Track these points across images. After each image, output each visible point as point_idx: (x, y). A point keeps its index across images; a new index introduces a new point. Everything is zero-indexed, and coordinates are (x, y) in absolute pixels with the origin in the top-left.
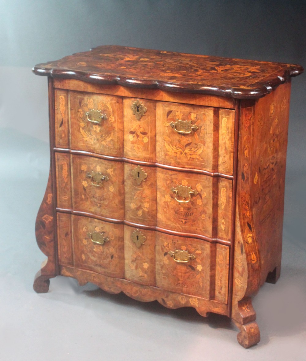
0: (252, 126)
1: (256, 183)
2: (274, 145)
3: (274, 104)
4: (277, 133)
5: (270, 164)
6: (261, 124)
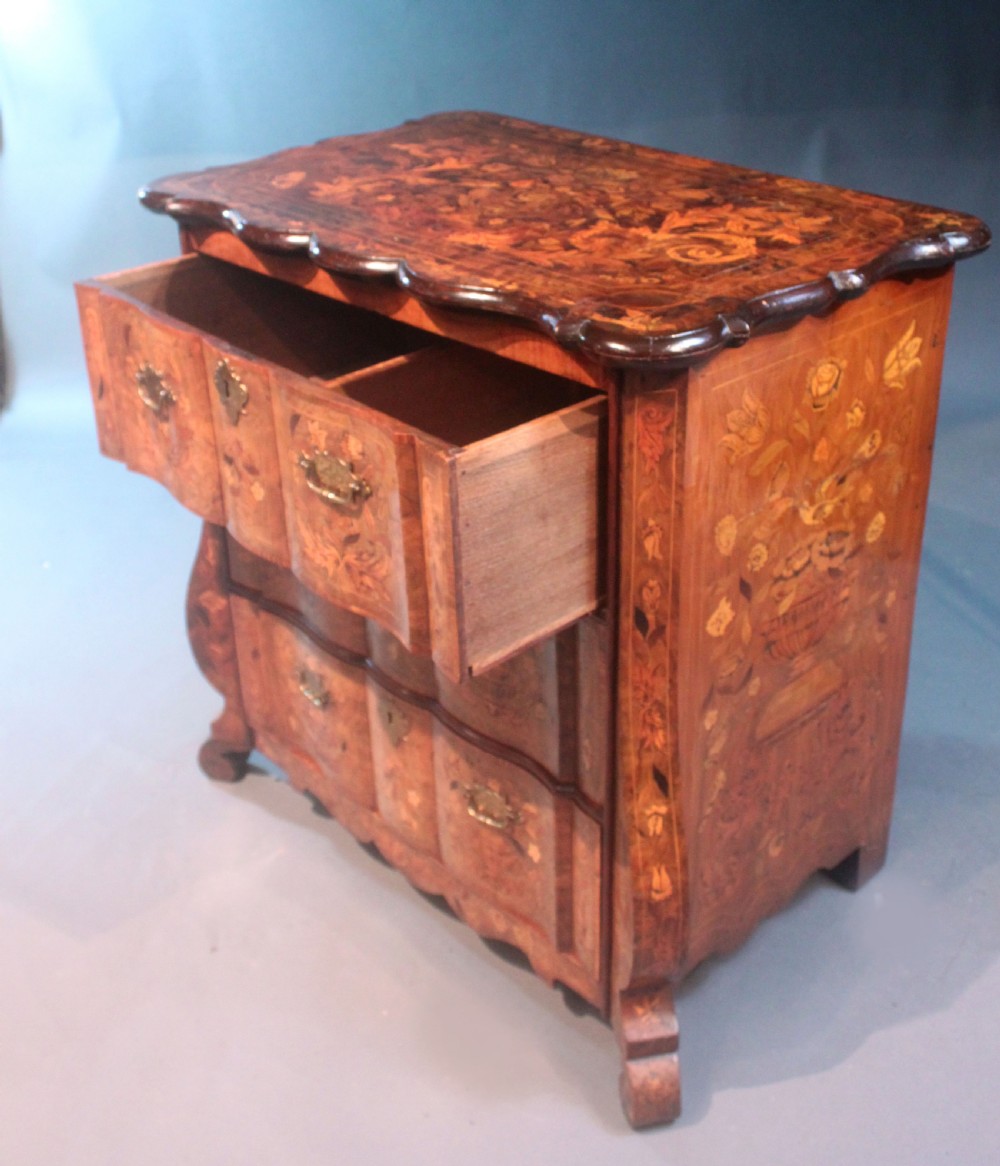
0: (674, 456)
1: (722, 632)
2: (841, 496)
3: (837, 360)
4: (862, 454)
5: (816, 558)
6: (750, 440)
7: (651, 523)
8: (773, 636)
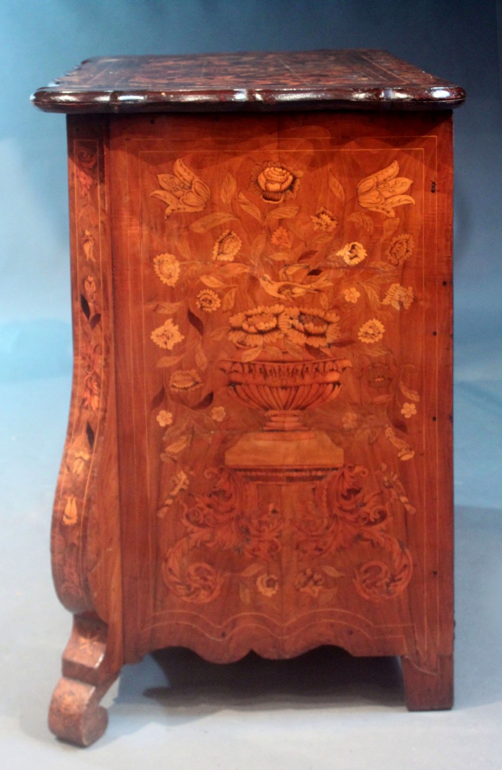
0: (98, 187)
1: (170, 346)
2: (314, 286)
3: (291, 168)
4: (341, 258)
5: (284, 328)
6: (188, 202)
7: (87, 233)
8: (235, 377)
